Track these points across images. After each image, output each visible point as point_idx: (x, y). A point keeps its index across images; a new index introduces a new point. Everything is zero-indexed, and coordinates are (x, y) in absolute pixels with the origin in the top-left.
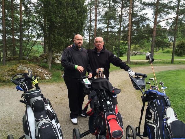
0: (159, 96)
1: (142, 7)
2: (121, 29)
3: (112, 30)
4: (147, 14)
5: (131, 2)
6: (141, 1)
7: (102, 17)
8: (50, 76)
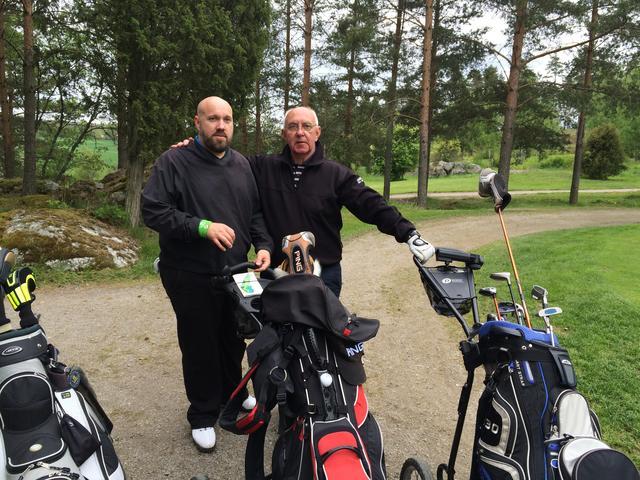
0: (531, 346)
1: (468, 6)
2: (397, 84)
3: (365, 86)
4: (485, 31)
7: (329, 40)
8: (132, 255)
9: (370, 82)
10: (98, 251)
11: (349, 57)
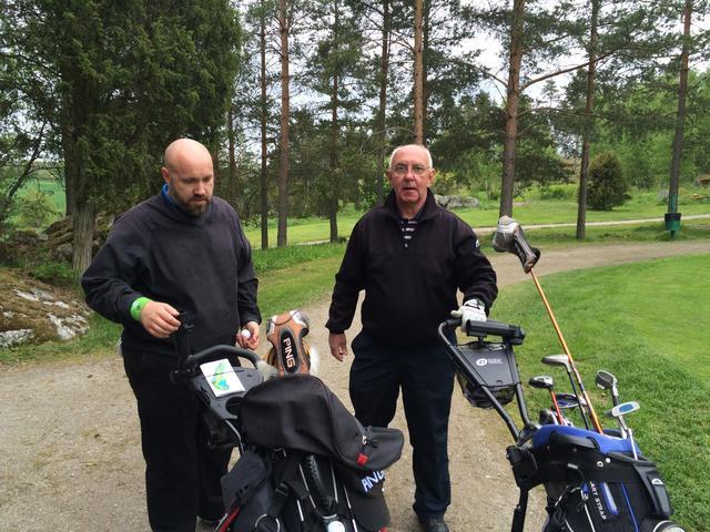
0: (608, 460)
1: (459, 26)
2: (387, 112)
3: (351, 115)
4: (478, 53)
5: (419, 7)
6: (455, 4)
7: (309, 65)
8: (82, 323)
9: (355, 111)
10: (37, 321)
11: (332, 83)
